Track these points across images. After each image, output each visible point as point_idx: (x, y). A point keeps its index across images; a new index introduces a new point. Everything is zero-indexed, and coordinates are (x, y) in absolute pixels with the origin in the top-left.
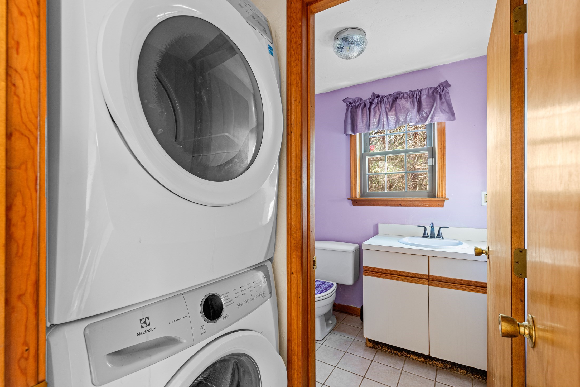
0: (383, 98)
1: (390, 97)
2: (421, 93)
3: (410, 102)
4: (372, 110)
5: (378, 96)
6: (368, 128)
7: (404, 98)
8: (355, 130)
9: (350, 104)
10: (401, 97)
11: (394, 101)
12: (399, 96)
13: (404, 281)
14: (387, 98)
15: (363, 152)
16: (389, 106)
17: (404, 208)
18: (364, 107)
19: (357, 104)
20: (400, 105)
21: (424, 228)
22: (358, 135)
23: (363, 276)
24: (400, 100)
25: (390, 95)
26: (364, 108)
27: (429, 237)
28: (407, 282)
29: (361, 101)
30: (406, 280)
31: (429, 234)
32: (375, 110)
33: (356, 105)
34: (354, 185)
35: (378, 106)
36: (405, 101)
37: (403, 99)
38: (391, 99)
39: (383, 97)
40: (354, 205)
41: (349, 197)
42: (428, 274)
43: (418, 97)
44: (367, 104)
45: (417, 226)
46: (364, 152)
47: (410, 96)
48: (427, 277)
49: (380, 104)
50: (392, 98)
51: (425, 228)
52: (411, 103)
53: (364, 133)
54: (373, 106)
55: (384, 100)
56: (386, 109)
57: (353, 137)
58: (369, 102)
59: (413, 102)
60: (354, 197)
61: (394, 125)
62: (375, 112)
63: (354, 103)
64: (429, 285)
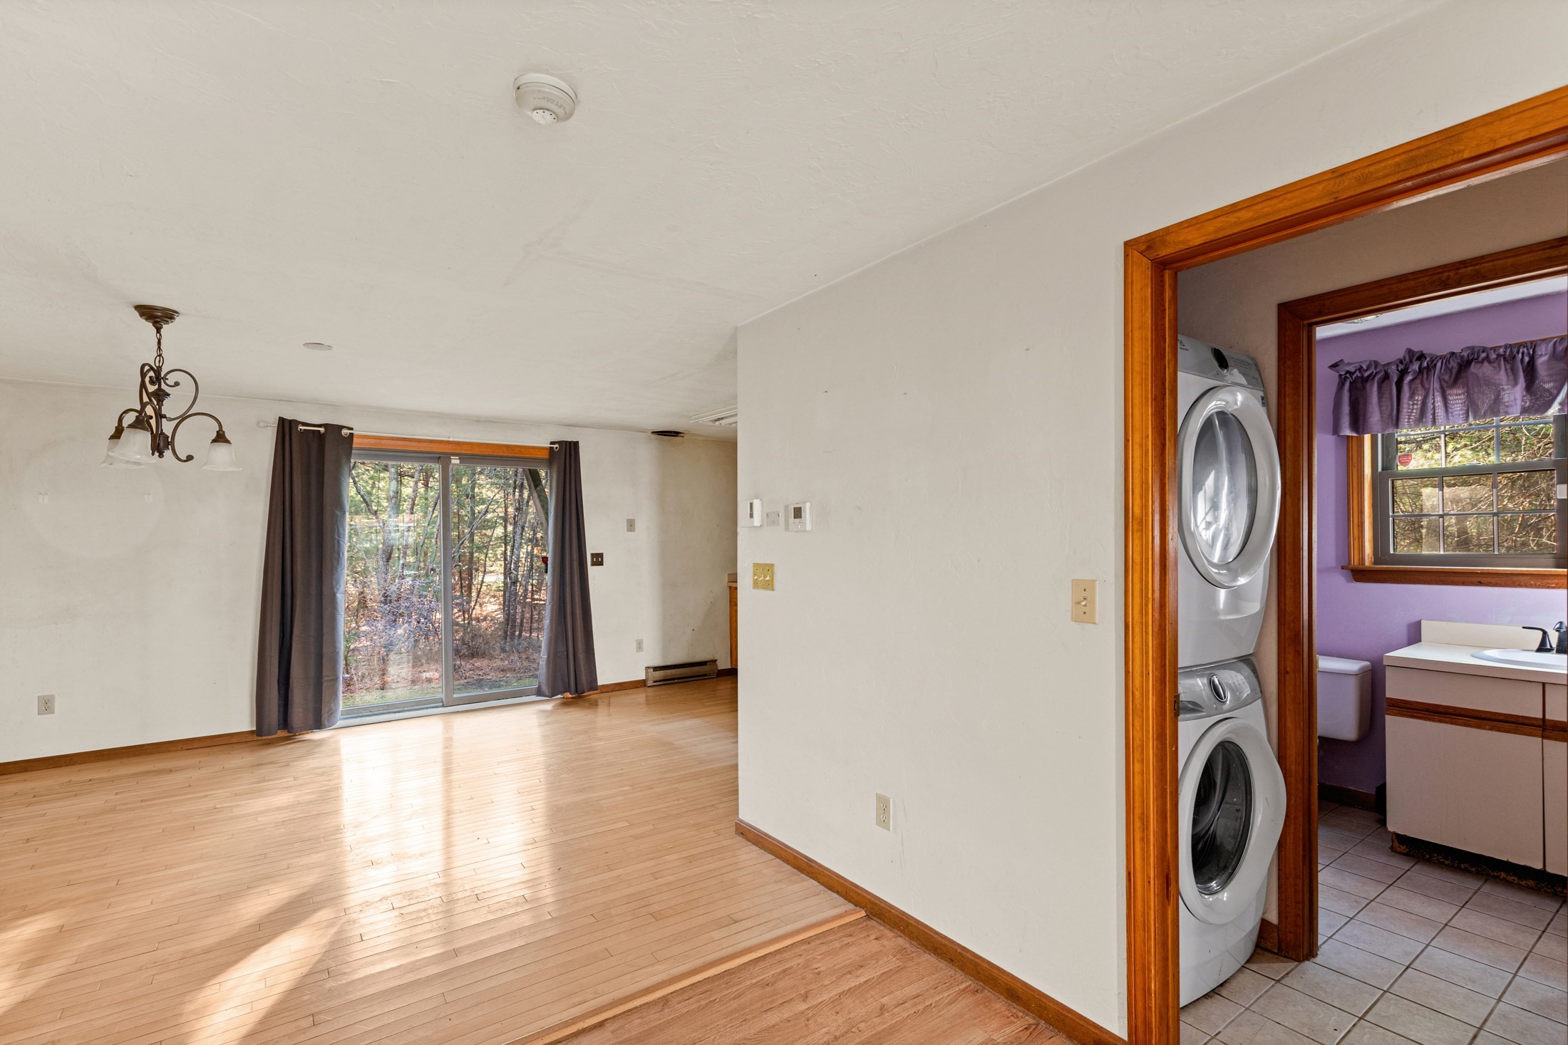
0: (1434, 362)
1: (1451, 361)
2: (1534, 351)
3: (1506, 370)
4: (1406, 388)
5: (1421, 357)
6: (1394, 423)
7: (1490, 362)
8: (1361, 427)
9: (1348, 375)
10: (1480, 359)
11: (1463, 368)
12: (1476, 357)
13: (1484, 729)
14: (1444, 361)
15: (1380, 470)
16: (1450, 377)
17: (1490, 589)
18: (1384, 381)
19: (1366, 374)
20: (1477, 377)
21: (1541, 633)
22: (1367, 438)
23: (1386, 716)
24: (1479, 365)
25: (1453, 354)
26: (1385, 383)
27: (1554, 651)
28: (1491, 729)
29: (1376, 368)
30: (1487, 727)
31: (1554, 645)
32: (1413, 386)
33: (1363, 375)
34: (1357, 539)
35: (1420, 376)
36: (1491, 368)
37: (1486, 364)
38: (1454, 364)
39: (1434, 360)
40: (1357, 580)
41: (1345, 564)
42: (1541, 717)
43: (1527, 359)
44: (1391, 374)
45: (1523, 628)
46: (1383, 469)
47: (1504, 358)
48: (1541, 723)
49: (1425, 373)
50: (1456, 361)
51: (1545, 633)
52: (1509, 371)
53: (1383, 436)
54: (1409, 378)
55: (1435, 365)
56: (1443, 383)
57: (1355, 441)
58: (1398, 370)
59: (1514, 371)
60: (1356, 563)
61: (1463, 414)
62: (1414, 391)
63: (1358, 373)
64: (1543, 737)
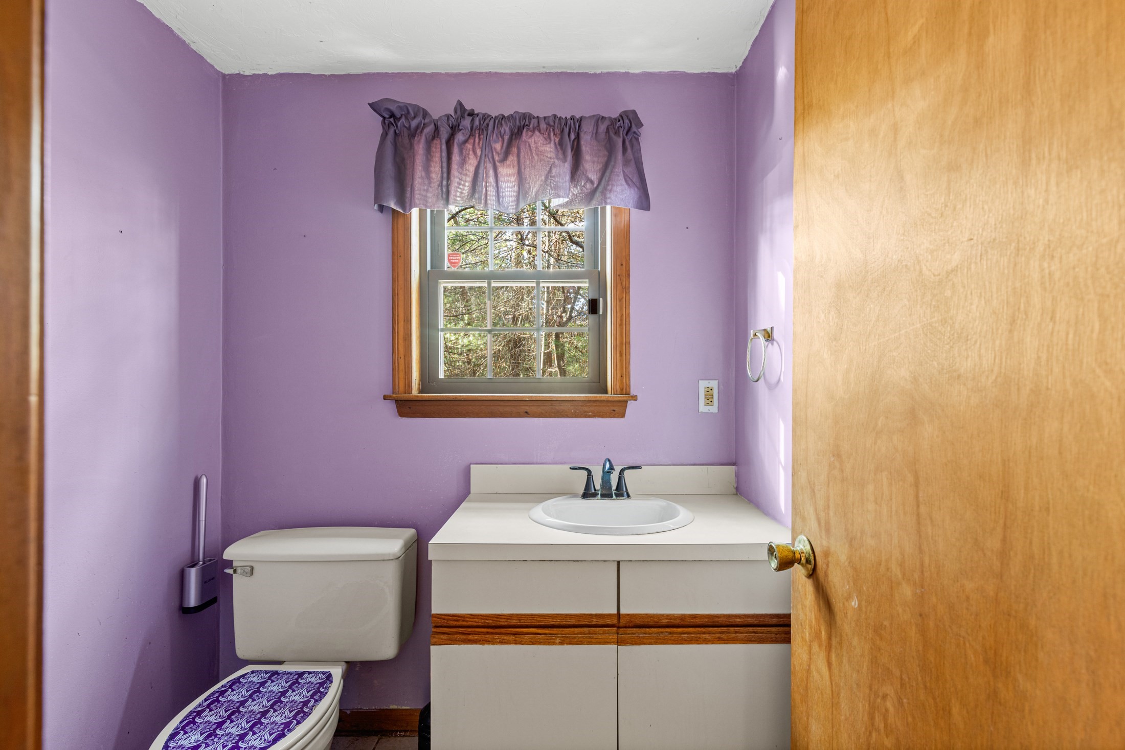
0: (487, 121)
1: (503, 122)
2: (579, 126)
3: (555, 143)
4: (456, 150)
5: (471, 114)
6: (444, 196)
7: (540, 131)
8: (407, 200)
9: (392, 120)
10: (531, 126)
11: (514, 137)
12: (527, 123)
13: (555, 644)
14: (497, 122)
15: (429, 268)
16: (502, 147)
17: (536, 420)
18: (433, 138)
19: (414, 124)
20: (529, 145)
21: (585, 473)
22: (415, 213)
23: (432, 647)
24: (530, 133)
25: (503, 117)
26: (435, 142)
27: (599, 496)
28: (562, 643)
29: (424, 118)
30: (558, 641)
31: (598, 487)
32: (464, 151)
33: (410, 126)
34: (402, 358)
35: (471, 141)
36: (541, 137)
37: (537, 133)
38: (506, 129)
39: (485, 117)
40: (402, 414)
41: (389, 392)
42: (615, 611)
43: (573, 137)
44: (442, 129)
45: (571, 468)
46: (432, 268)
47: (554, 130)
48: (615, 621)
49: (477, 135)
50: (509, 124)
51: (589, 472)
52: (559, 147)
53: (432, 211)
54: (460, 137)
55: (488, 125)
56: (494, 154)
57: (401, 221)
58: (449, 126)
59: (561, 144)
60: (403, 391)
61: (512, 202)
62: (465, 157)
63: (403, 119)
64: (619, 643)
